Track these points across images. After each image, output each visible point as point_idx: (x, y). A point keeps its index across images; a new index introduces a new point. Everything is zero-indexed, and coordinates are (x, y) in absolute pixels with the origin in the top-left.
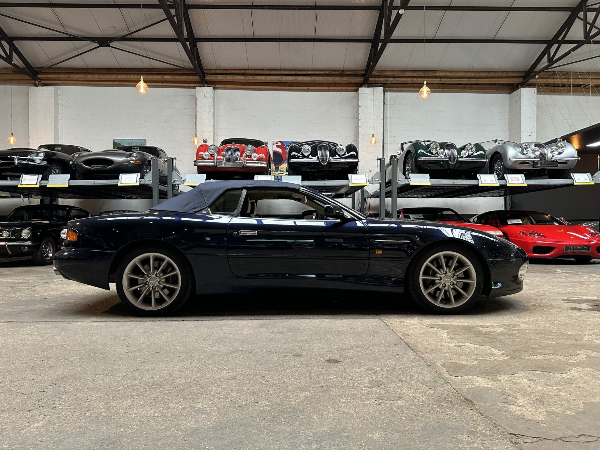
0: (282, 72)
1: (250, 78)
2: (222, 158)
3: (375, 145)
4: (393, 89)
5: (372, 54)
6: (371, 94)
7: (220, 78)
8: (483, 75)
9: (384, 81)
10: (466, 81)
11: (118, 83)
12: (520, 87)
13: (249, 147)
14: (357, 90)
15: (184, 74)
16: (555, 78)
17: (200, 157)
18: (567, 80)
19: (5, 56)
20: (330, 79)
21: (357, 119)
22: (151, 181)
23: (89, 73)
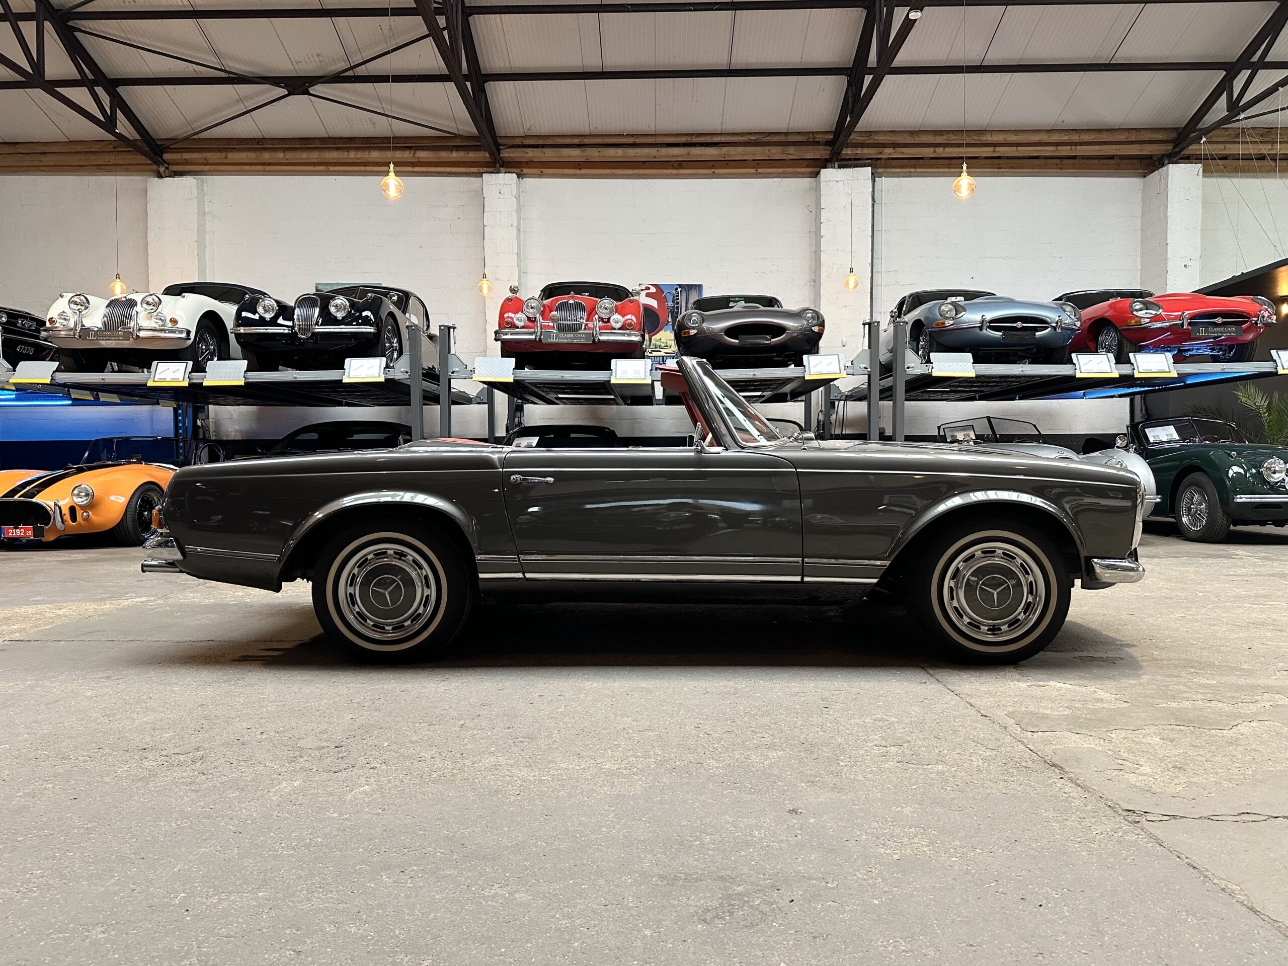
0: (659, 140)
1: (594, 154)
2: (551, 324)
3: (856, 289)
4: (893, 170)
5: (850, 99)
6: (845, 182)
7: (531, 154)
8: (1085, 137)
9: (874, 154)
10: (1048, 151)
11: (323, 168)
12: (1166, 162)
13: (605, 301)
14: (816, 175)
15: (458, 148)
16: (1243, 142)
17: (508, 323)
18: (1270, 146)
19: (103, 119)
20: (759, 153)
21: (817, 235)
22: (407, 372)
23: (266, 149)
